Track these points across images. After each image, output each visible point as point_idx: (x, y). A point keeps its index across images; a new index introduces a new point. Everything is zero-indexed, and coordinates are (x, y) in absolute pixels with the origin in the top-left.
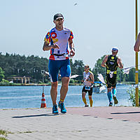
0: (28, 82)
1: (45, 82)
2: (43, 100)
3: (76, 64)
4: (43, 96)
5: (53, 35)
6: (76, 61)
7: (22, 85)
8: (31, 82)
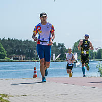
0: (24, 59)
1: (37, 59)
2: (35, 72)
3: (59, 46)
4: (35, 69)
5: (39, 28)
6: (59, 44)
7: (20, 61)
8: (26, 59)
